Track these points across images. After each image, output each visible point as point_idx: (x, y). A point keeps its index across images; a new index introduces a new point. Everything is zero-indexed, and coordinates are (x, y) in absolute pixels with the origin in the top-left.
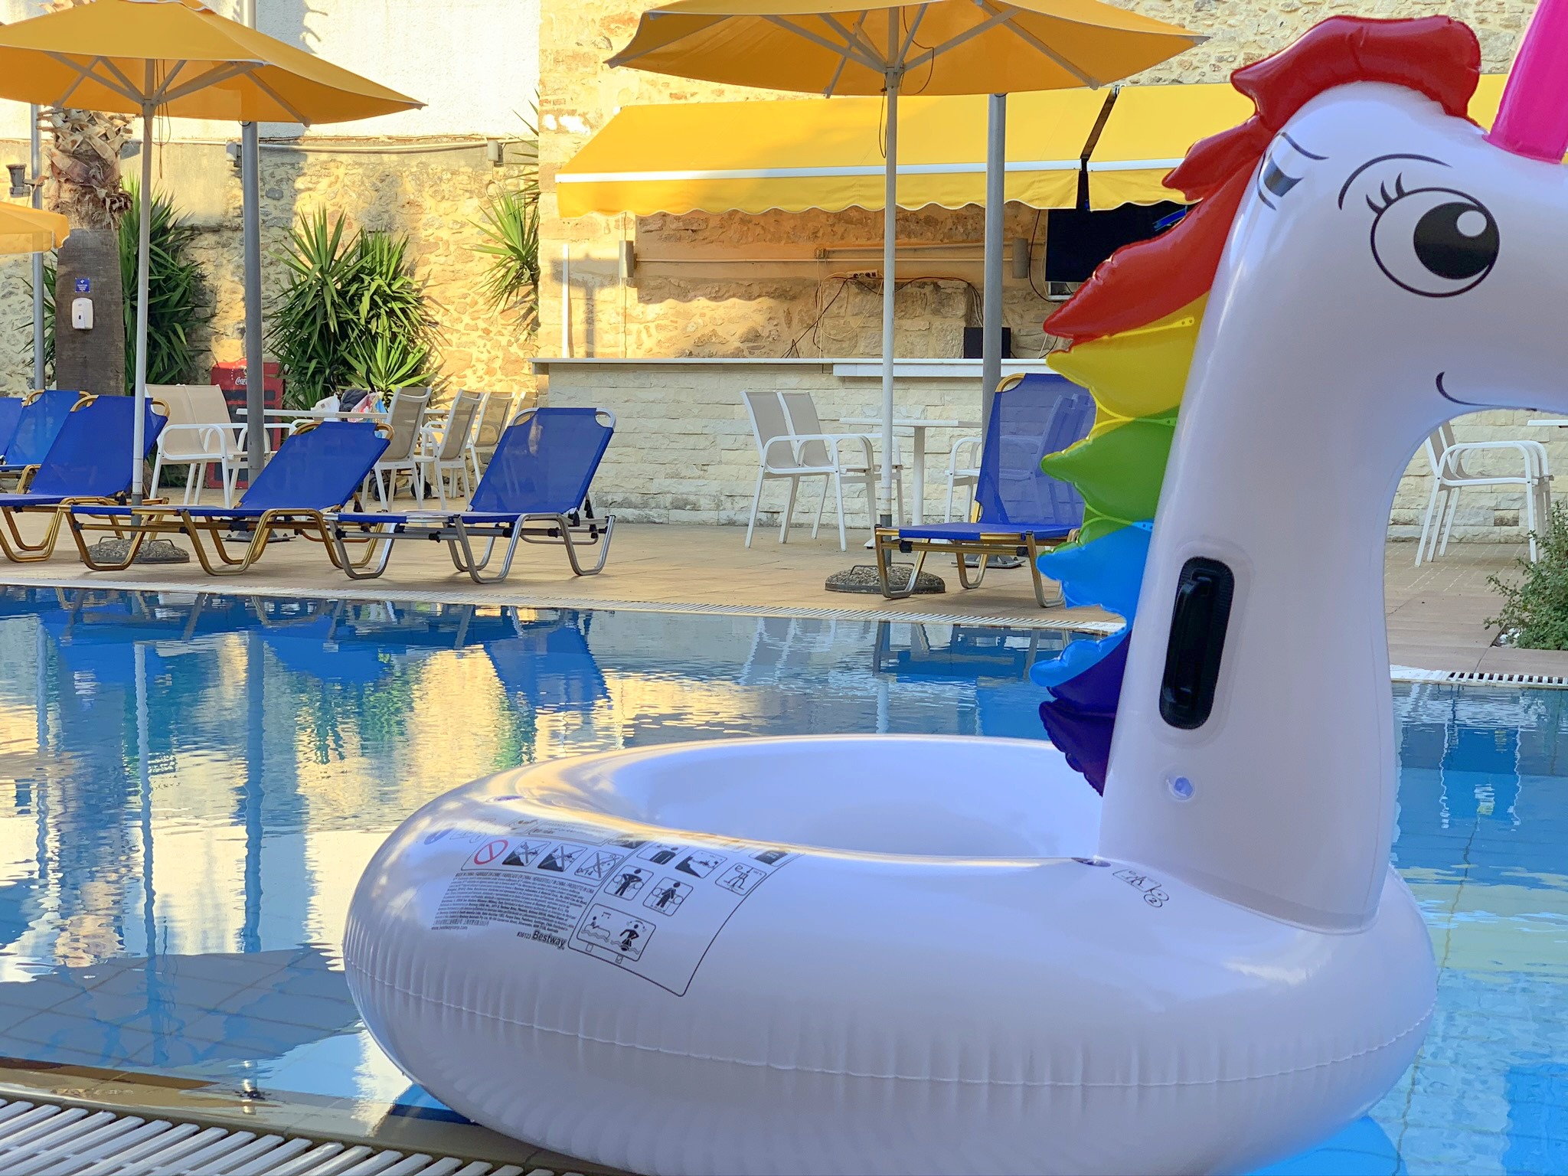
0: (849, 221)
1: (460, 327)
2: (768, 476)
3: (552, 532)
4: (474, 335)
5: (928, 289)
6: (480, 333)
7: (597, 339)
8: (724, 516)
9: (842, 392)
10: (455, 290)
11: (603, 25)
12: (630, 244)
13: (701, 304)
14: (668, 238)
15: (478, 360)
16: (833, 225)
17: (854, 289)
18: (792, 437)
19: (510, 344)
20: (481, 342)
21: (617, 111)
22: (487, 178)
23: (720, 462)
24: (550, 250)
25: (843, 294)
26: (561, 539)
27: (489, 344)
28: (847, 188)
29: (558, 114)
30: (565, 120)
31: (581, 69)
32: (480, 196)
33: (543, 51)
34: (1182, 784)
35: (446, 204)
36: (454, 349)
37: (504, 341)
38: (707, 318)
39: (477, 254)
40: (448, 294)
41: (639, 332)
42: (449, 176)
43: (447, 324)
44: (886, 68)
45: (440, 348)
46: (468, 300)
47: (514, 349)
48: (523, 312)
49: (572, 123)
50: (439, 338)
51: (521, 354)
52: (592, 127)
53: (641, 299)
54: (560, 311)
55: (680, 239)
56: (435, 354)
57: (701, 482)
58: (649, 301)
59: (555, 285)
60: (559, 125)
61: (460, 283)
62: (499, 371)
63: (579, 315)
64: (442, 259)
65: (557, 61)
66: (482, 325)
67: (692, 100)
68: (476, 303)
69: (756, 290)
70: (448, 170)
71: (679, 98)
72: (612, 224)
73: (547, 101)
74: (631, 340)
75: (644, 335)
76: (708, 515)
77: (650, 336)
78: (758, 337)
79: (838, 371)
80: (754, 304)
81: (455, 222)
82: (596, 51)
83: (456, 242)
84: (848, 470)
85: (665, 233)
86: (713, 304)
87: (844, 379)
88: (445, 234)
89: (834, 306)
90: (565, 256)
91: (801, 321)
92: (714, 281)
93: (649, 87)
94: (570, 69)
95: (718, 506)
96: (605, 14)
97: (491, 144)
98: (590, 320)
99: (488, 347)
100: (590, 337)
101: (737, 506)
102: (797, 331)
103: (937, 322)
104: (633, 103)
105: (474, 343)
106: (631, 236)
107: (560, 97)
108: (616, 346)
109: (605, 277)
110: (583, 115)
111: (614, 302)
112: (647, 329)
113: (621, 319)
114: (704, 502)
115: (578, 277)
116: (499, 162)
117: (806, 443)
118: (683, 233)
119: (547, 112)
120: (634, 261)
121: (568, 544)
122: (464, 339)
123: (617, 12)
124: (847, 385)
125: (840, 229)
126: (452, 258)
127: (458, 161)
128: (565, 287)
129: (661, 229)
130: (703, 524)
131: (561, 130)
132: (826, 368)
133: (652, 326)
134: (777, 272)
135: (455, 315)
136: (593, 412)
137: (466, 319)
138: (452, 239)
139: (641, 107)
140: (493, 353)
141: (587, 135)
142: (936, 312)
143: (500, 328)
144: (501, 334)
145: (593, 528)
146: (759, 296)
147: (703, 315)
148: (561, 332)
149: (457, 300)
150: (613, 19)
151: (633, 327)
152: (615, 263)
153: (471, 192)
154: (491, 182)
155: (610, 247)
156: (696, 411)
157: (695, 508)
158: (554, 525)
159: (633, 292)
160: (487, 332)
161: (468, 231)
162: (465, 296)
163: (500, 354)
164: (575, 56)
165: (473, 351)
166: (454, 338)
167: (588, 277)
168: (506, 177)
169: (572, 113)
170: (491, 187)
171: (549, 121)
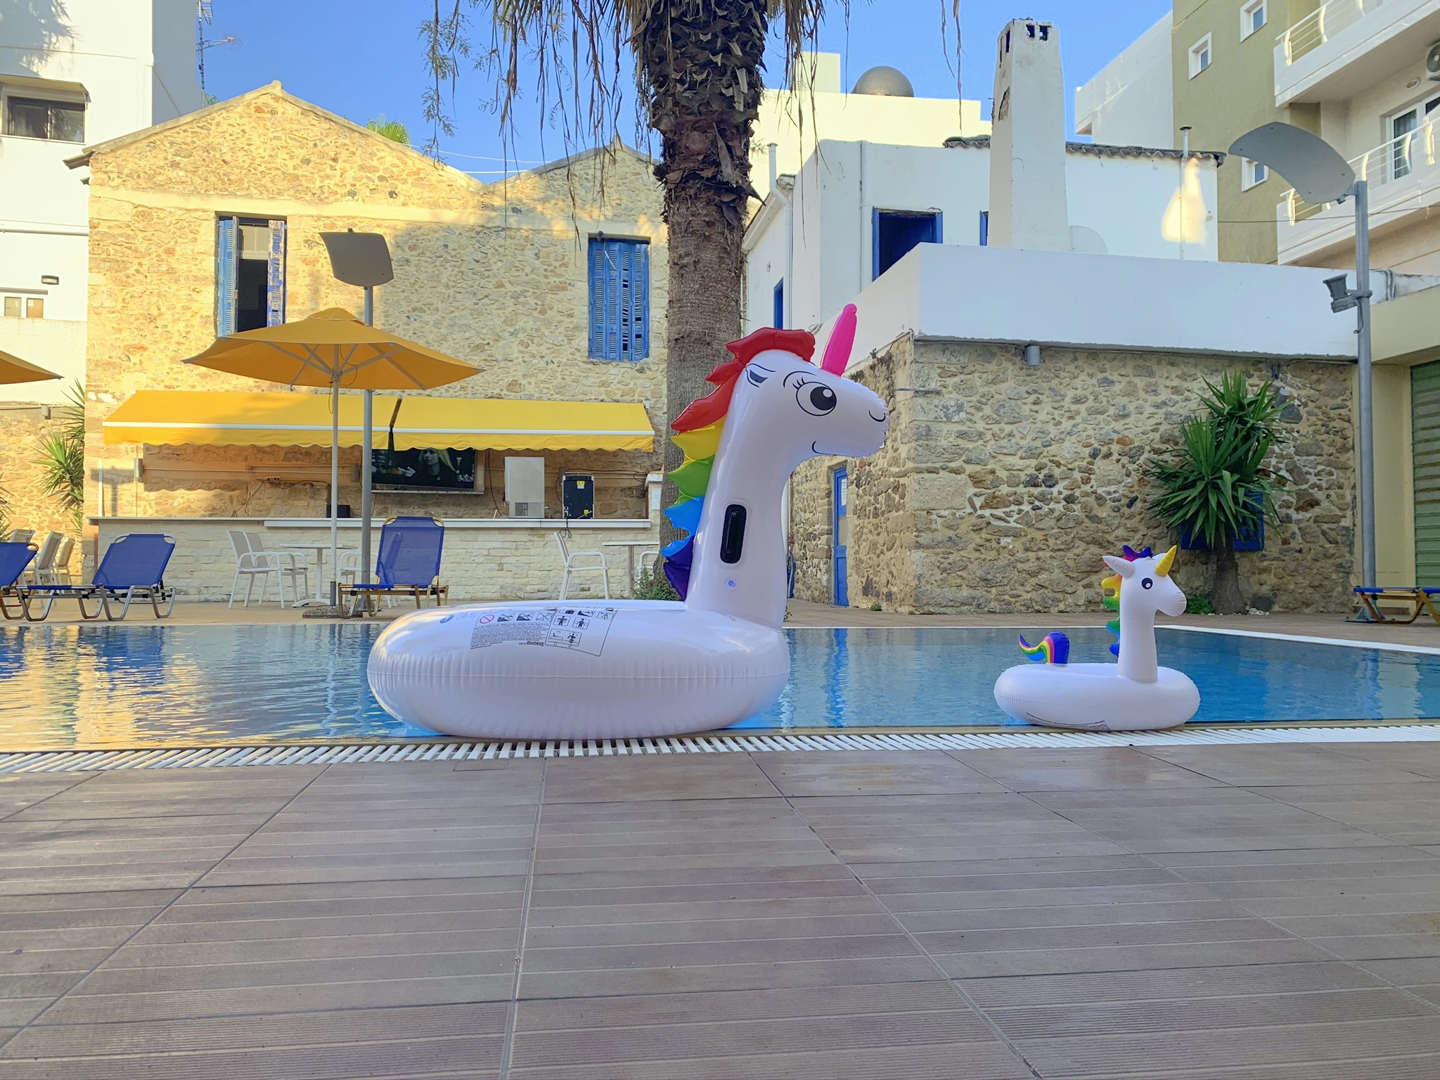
0: (264, 452)
1: (22, 504)
2: (242, 572)
3: (145, 596)
4: (30, 509)
5: (307, 486)
6: (34, 507)
7: (119, 508)
8: (202, 598)
9: (269, 535)
10: (18, 484)
11: (125, 349)
12: (141, 461)
13: (181, 493)
14: (163, 458)
15: (33, 522)
16: (256, 454)
17: (268, 485)
18: (251, 553)
19: (54, 513)
20: (35, 513)
21: (134, 392)
22: (41, 425)
23: (201, 570)
24: (91, 462)
25: (262, 488)
26: (149, 599)
27: (40, 514)
28: (268, 435)
29: (97, 392)
30: (101, 396)
31: (112, 370)
32: (36, 434)
33: (88, 360)
34: (731, 583)
35: (13, 438)
36: (17, 516)
37: (50, 512)
38: (185, 500)
39: (33, 465)
40: (14, 486)
41: (145, 506)
42: (16, 423)
43: (12, 502)
44: (333, 372)
45: (7, 516)
46: (27, 490)
47: (57, 516)
48: (62, 497)
49: (107, 398)
50: (8, 510)
51: (61, 519)
52: (118, 400)
53: (146, 489)
54: (97, 494)
55: (170, 458)
56: (4, 519)
57: (190, 580)
58: (150, 490)
59: (94, 483)
60: (98, 398)
61: (22, 481)
62: (46, 529)
63: (109, 497)
64: (11, 467)
65: (96, 365)
66: (35, 503)
67: (177, 389)
68: (32, 491)
69: (213, 485)
70: (15, 420)
71: (170, 388)
72: (129, 450)
73: (90, 385)
74: (141, 510)
75: (148, 507)
76: (196, 598)
77: (151, 507)
78: (214, 509)
79: (266, 524)
80: (212, 493)
81: (19, 447)
82: (121, 362)
83: (20, 458)
84: (285, 569)
85: (161, 455)
86: (189, 492)
87: (270, 528)
88: (12, 454)
89: (257, 494)
90: (100, 467)
91: (238, 501)
92: (189, 480)
93: (153, 382)
94: (105, 370)
95: (199, 592)
96: (126, 343)
97: (44, 407)
98: (115, 499)
99: (40, 515)
100: (114, 508)
101: (210, 592)
102: (236, 506)
103: (312, 502)
104: (142, 389)
105: (30, 513)
106: (141, 456)
107: (98, 383)
108: (131, 512)
109: (125, 477)
110: (113, 394)
111: (130, 490)
112: (150, 504)
113: (134, 499)
114: (190, 590)
115: (109, 477)
116: (48, 417)
117: (259, 557)
118: (171, 456)
119: (91, 391)
120: (143, 468)
121: (154, 604)
122: (24, 510)
123: (134, 343)
124: (272, 531)
125: (259, 456)
126: (17, 466)
127: (23, 416)
128: (100, 484)
129: (159, 453)
130: (191, 602)
131: (99, 401)
132: (261, 523)
133: (153, 503)
134: (225, 477)
135: (18, 498)
136: (162, 536)
137: (26, 500)
138: (17, 457)
139: (148, 392)
140: (43, 518)
141: (116, 404)
142: (312, 497)
143: (47, 505)
144: (47, 508)
145: (163, 594)
146: (215, 488)
147: (183, 497)
148: (97, 505)
149: (19, 490)
150: (131, 347)
151: (142, 503)
152: (132, 472)
153: (30, 432)
154: (43, 427)
155: (129, 463)
156: (187, 544)
157: (186, 594)
158: (146, 592)
159: (141, 485)
160: (39, 507)
161: (26, 453)
162: (25, 488)
163: (47, 519)
164: (108, 363)
165: (30, 517)
166: (17, 510)
167: (114, 477)
168: (53, 425)
169: (106, 392)
170: (43, 430)
171: (92, 396)
